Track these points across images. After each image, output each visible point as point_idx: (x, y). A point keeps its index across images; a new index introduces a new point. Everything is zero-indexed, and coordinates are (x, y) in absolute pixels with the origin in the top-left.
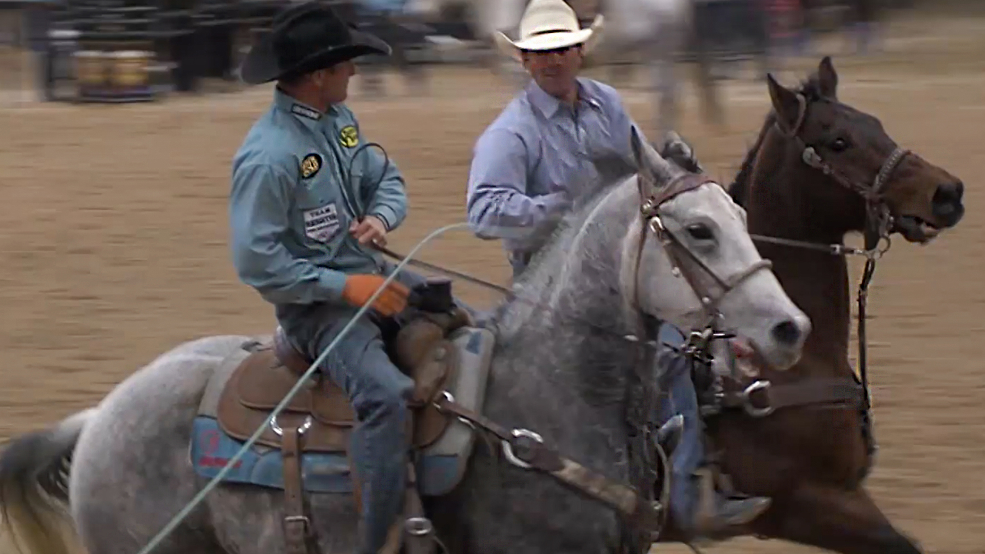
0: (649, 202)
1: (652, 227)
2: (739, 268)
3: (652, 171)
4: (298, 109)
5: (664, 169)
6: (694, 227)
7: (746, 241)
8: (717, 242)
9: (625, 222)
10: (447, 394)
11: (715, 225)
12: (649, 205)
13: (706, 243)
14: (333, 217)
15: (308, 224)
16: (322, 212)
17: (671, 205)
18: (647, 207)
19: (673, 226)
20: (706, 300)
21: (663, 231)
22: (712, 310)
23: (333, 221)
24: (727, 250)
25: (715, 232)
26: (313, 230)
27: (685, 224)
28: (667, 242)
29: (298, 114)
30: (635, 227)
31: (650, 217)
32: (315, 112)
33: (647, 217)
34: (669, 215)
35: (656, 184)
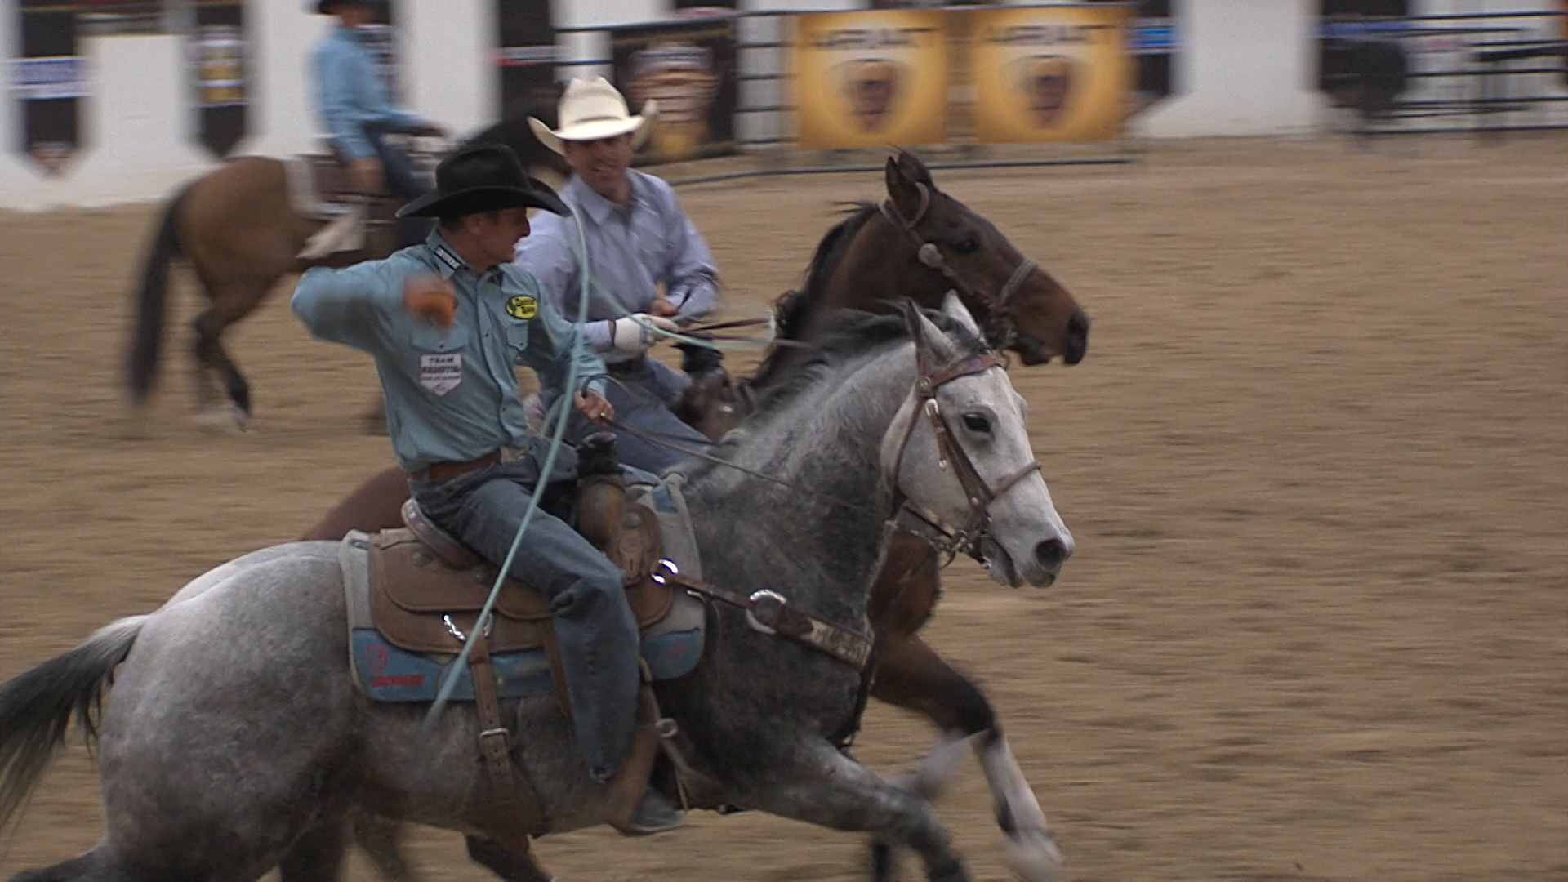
0: (927, 381)
1: (927, 410)
2: (1011, 470)
3: (934, 350)
4: (441, 252)
5: (946, 347)
6: (970, 416)
7: (1023, 440)
8: (993, 437)
9: (897, 398)
10: (667, 563)
11: (995, 418)
12: (926, 383)
13: (980, 435)
14: (456, 369)
15: (424, 370)
16: (443, 361)
17: (950, 387)
18: (925, 385)
19: (950, 412)
20: (975, 500)
21: (937, 416)
22: (981, 512)
23: (456, 374)
24: (1002, 449)
25: (993, 426)
26: (430, 379)
27: (963, 411)
28: (942, 429)
29: (438, 256)
30: (907, 408)
31: (927, 398)
32: (457, 260)
33: (923, 398)
34: (947, 397)
35: (937, 364)
